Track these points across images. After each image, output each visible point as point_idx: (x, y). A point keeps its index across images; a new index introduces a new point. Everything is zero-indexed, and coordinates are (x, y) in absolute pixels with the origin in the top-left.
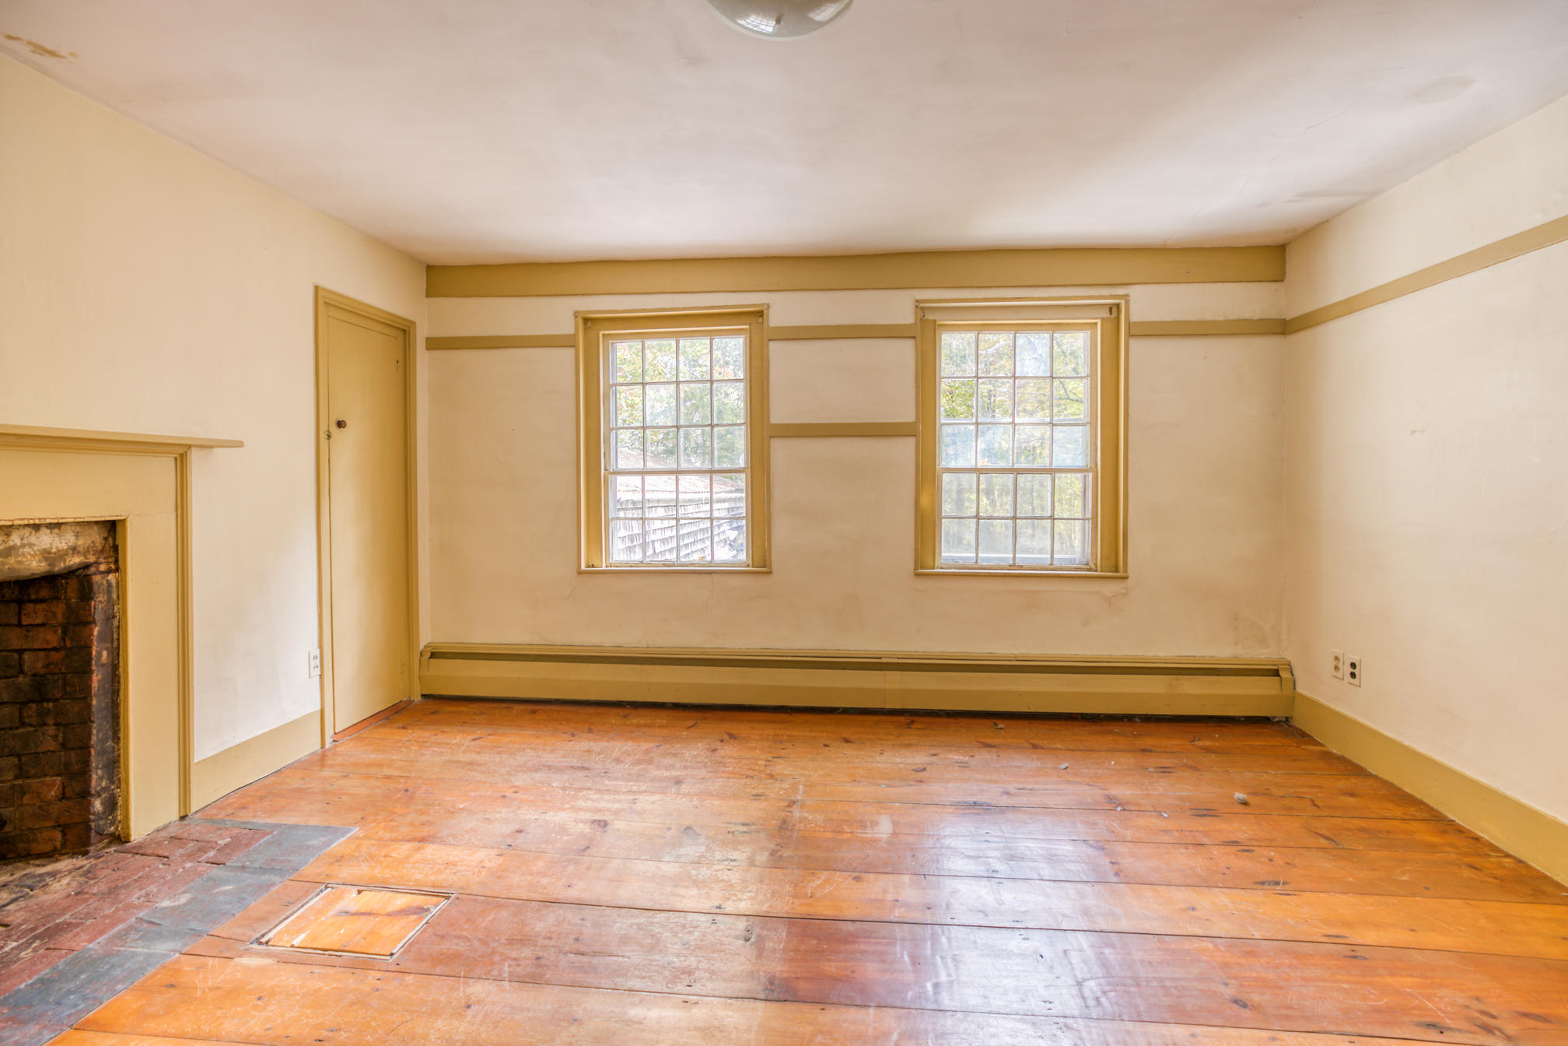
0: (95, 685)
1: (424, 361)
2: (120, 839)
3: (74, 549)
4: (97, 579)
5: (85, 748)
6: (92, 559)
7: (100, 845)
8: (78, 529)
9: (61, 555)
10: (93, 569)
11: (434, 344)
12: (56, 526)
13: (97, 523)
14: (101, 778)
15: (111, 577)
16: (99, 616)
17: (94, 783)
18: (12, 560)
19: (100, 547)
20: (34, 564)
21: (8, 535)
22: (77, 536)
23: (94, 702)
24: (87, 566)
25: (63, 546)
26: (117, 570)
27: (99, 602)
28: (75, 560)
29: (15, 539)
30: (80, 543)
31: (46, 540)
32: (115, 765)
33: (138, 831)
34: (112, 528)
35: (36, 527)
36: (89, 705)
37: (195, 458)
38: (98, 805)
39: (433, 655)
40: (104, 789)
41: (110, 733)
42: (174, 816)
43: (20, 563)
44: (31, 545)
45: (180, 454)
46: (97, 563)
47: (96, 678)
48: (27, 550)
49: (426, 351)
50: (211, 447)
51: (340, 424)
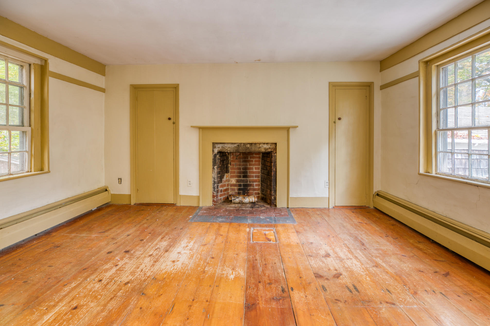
0: (272, 175)
2: (276, 206)
3: (270, 148)
4: (273, 154)
5: (271, 186)
6: (272, 150)
7: (273, 206)
8: (271, 144)
9: (267, 149)
10: (273, 152)
12: (267, 144)
13: (274, 143)
14: (273, 193)
15: (275, 154)
16: (273, 162)
17: (272, 193)
18: (260, 149)
19: (274, 148)
20: (263, 150)
21: (260, 145)
22: (270, 146)
23: (272, 178)
24: (272, 152)
25: (268, 147)
27: (273, 158)
28: (270, 150)
29: (261, 146)
30: (271, 147)
31: (265, 146)
32: (275, 191)
33: (279, 205)
34: (276, 144)
35: (264, 144)
37: (291, 130)
38: (273, 198)
39: (378, 195)
40: (274, 195)
41: (275, 185)
42: (286, 206)
43: (261, 150)
44: (263, 147)
45: (288, 129)
46: (273, 151)
47: (273, 173)
48: (262, 148)
49: (380, 91)
50: (296, 128)
51: (339, 119)
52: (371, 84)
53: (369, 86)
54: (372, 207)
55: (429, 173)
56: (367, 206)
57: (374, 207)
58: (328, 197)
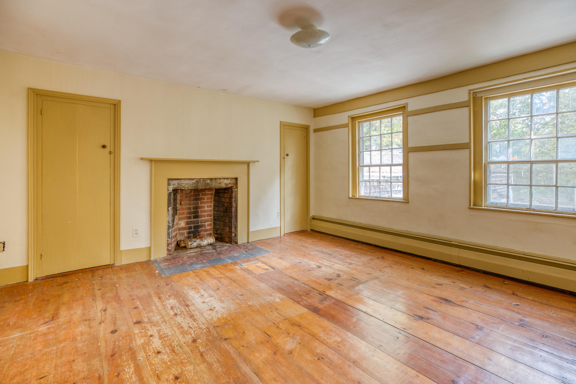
0: (233, 211)
1: (312, 136)
2: (236, 243)
3: (230, 183)
4: (233, 189)
5: (232, 223)
6: (233, 185)
7: (234, 243)
8: (231, 179)
9: (228, 184)
10: (233, 187)
11: (316, 131)
12: (227, 179)
13: (234, 178)
14: (234, 230)
15: (236, 189)
16: (234, 197)
17: (233, 230)
18: (220, 185)
19: (234, 183)
20: (224, 186)
21: (220, 180)
22: (231, 181)
23: (233, 214)
24: (232, 187)
25: (228, 183)
26: (237, 188)
27: (234, 194)
28: (230, 185)
29: (221, 181)
30: (231, 182)
31: (226, 181)
32: (236, 227)
33: (240, 242)
34: (236, 179)
35: (224, 179)
36: (232, 215)
37: (251, 164)
38: (233, 235)
39: (313, 219)
40: (234, 232)
41: (235, 221)
42: (246, 242)
43: (222, 185)
44: (223, 182)
45: (248, 164)
46: (234, 186)
47: (233, 209)
48: (223, 183)
49: (313, 133)
50: (255, 162)
51: (287, 155)
52: (308, 127)
53: (307, 128)
54: (309, 230)
55: (354, 196)
56: (306, 229)
57: (311, 229)
58: (280, 226)
